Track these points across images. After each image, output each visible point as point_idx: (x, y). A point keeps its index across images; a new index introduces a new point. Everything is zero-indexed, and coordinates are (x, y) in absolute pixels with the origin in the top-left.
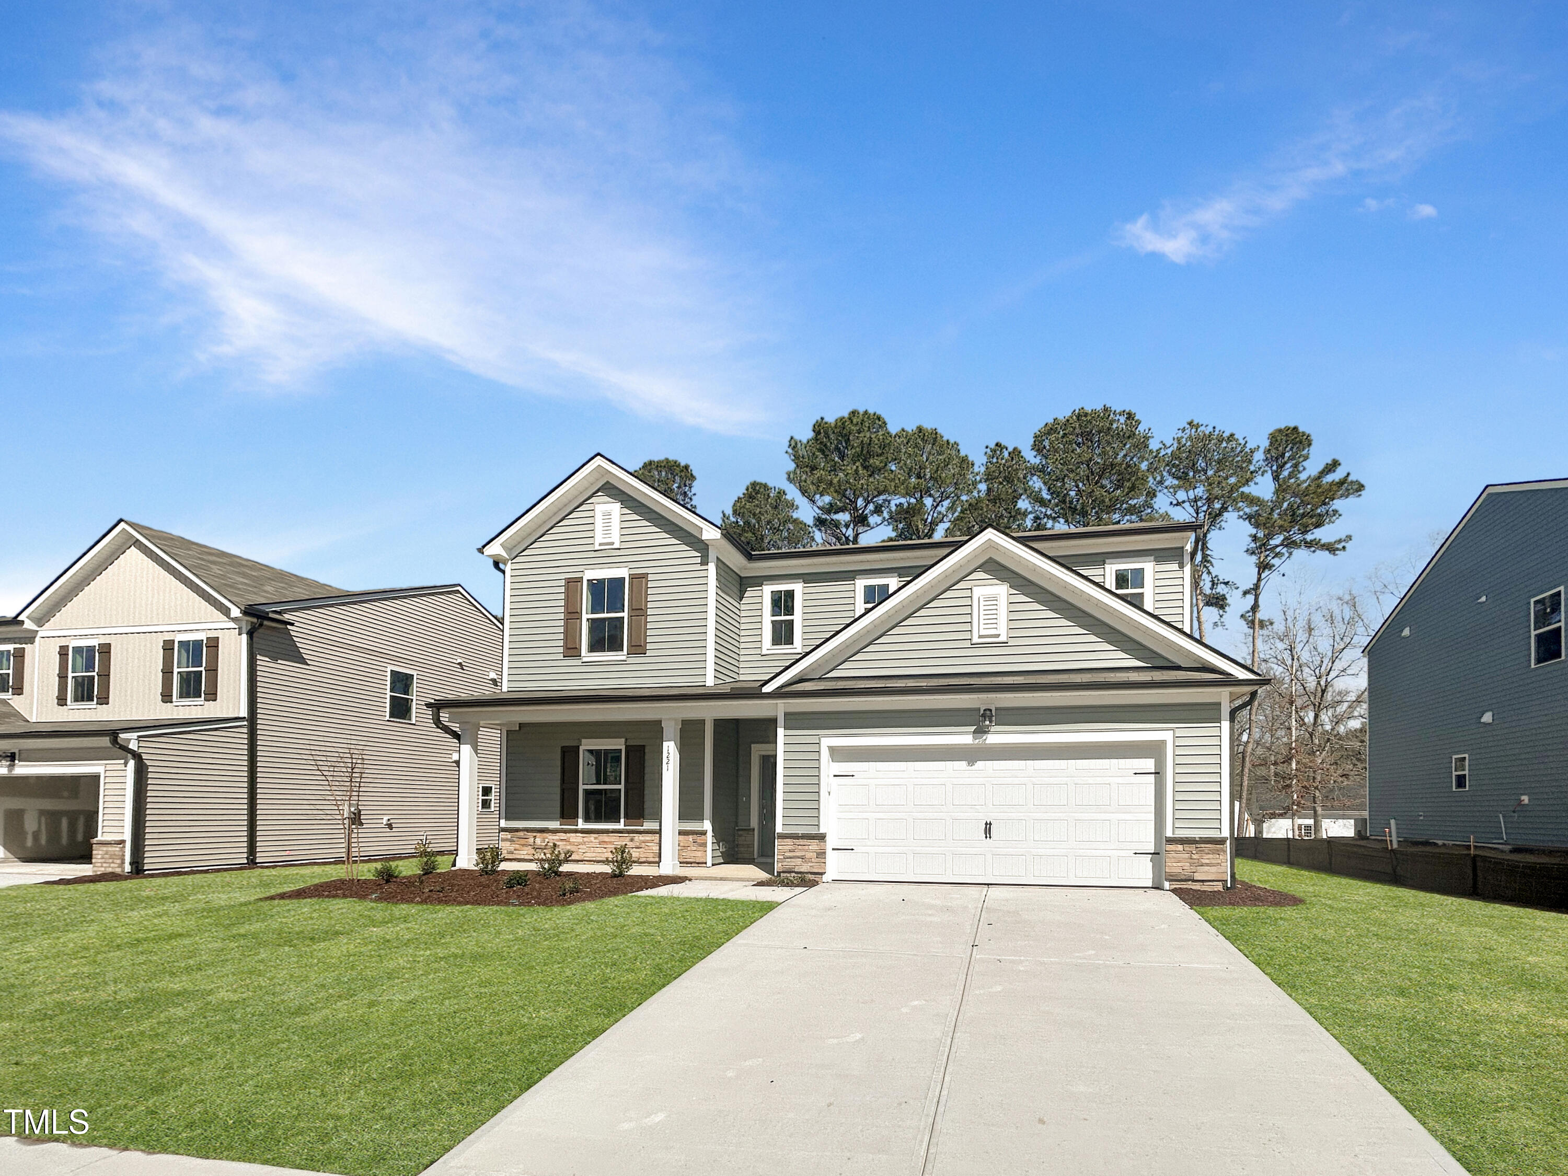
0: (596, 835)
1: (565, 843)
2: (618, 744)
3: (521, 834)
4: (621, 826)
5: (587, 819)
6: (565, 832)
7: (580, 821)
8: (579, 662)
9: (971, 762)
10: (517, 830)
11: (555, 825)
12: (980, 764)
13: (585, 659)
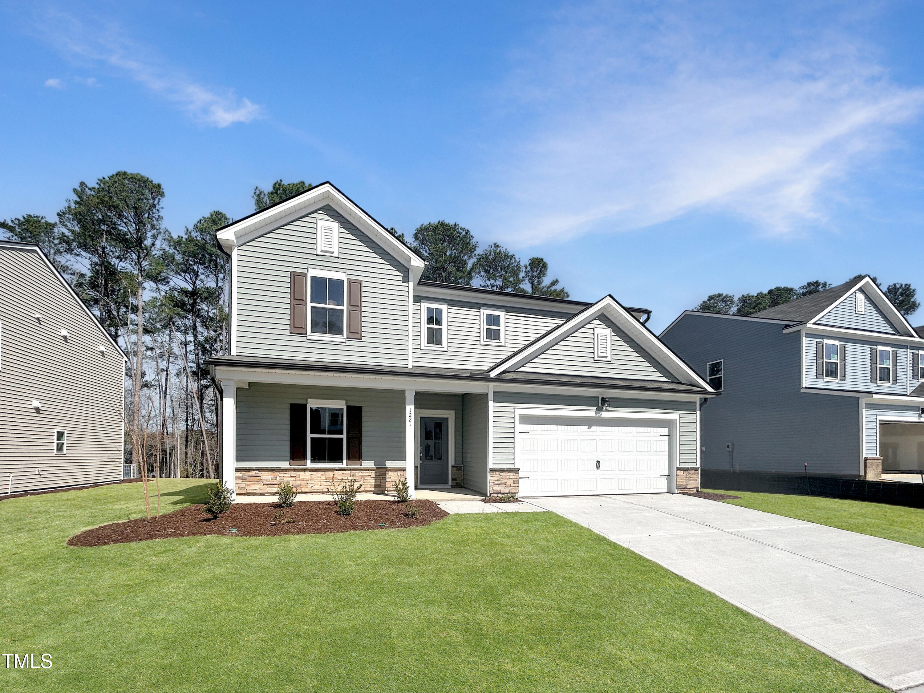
0: (323, 473)
1: (294, 479)
2: (341, 405)
3: (253, 473)
4: (344, 464)
5: (313, 460)
6: (295, 470)
7: (308, 462)
8: (304, 339)
9: (590, 427)
10: (249, 470)
11: (285, 465)
12: (594, 428)
13: (309, 338)
